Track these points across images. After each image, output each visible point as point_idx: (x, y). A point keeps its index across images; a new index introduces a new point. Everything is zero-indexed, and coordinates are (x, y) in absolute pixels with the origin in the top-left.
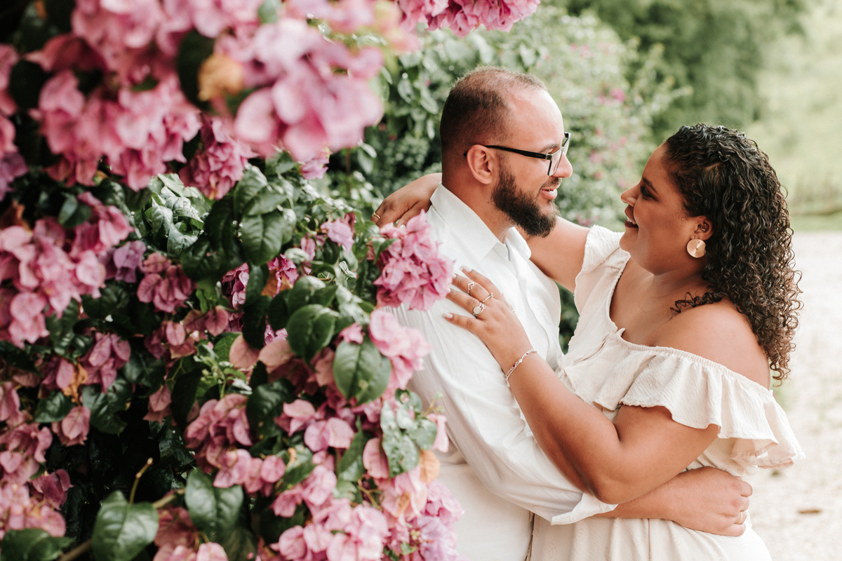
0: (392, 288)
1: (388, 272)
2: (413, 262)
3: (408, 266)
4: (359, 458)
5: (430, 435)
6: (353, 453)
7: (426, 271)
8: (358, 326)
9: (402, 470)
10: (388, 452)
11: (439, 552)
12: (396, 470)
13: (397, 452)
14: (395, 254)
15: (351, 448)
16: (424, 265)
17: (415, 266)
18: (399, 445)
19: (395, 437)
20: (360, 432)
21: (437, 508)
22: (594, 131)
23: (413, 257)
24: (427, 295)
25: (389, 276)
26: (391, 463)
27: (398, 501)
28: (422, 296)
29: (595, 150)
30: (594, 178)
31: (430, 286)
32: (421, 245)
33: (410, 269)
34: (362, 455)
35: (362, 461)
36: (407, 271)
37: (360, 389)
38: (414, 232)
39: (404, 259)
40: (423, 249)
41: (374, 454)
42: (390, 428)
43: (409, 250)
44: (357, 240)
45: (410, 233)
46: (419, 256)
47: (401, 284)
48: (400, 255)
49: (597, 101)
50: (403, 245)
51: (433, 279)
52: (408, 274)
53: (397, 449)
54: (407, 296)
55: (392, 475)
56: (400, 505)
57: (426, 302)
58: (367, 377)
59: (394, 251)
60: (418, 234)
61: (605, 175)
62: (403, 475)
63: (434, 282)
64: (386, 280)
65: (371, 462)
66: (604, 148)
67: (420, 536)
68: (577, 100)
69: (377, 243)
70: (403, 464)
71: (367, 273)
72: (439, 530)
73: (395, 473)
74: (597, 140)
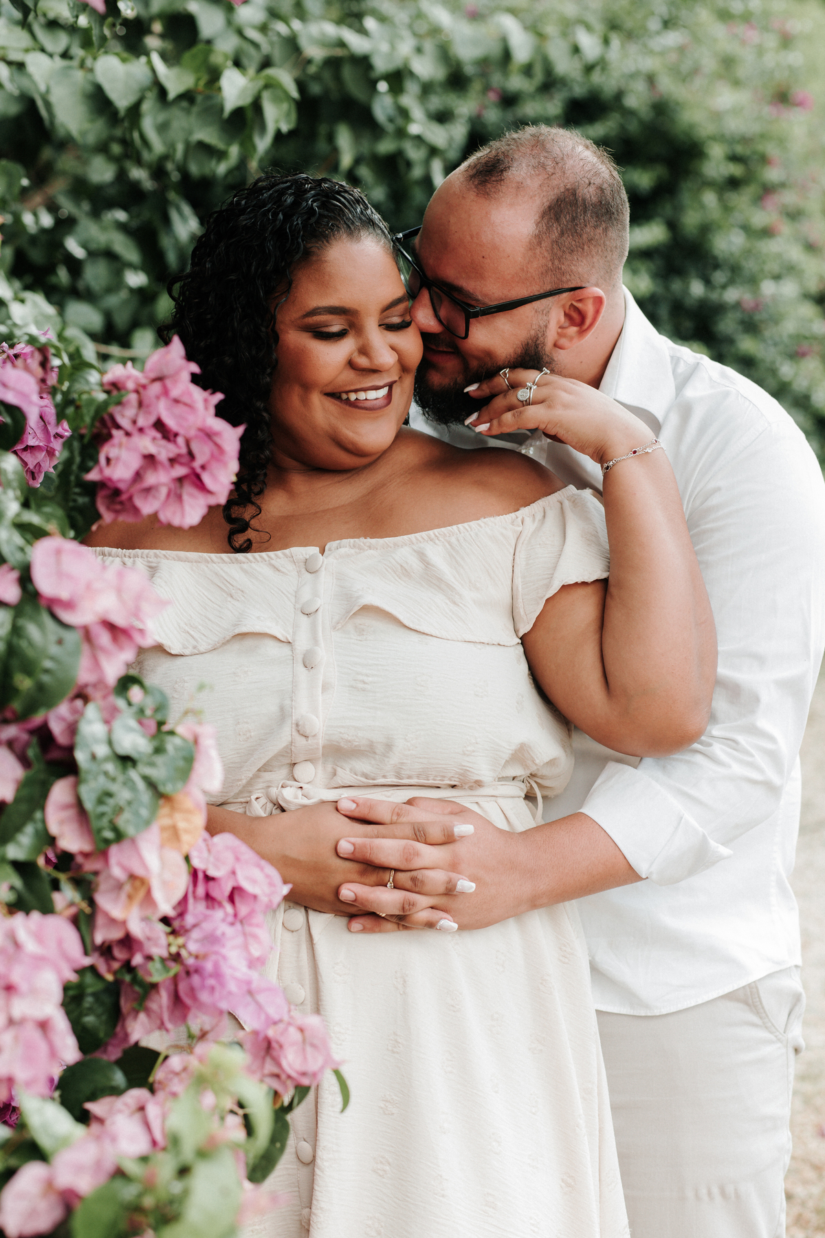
0: (122, 486)
1: (111, 455)
2: (158, 435)
3: (149, 443)
4: (38, 815)
5: (181, 763)
6: (23, 807)
7: (184, 451)
8: (12, 569)
9: (119, 836)
10: (89, 805)
11: (217, 975)
12: (109, 834)
13: (111, 801)
14: (124, 422)
15: (17, 800)
16: (180, 440)
17: (164, 442)
18: (114, 788)
19: (106, 774)
20: (37, 766)
21: (227, 890)
22: (764, 160)
23: (159, 425)
24: (191, 495)
25: (113, 462)
26: (95, 824)
27: (127, 888)
28: (179, 498)
29: (768, 190)
30: (767, 233)
31: (194, 478)
32: (176, 401)
33: (152, 449)
34: (43, 808)
35: (44, 821)
36: (146, 452)
37: (15, 691)
38: (160, 379)
39: (141, 430)
40: (180, 409)
41: (66, 807)
42: (94, 757)
43: (149, 413)
44: (59, 397)
45: (154, 380)
46: (170, 422)
47: (138, 476)
48: (134, 422)
49: (768, 111)
50: (141, 404)
51: (196, 465)
52: (150, 459)
53: (109, 794)
54: (150, 499)
55: (102, 846)
56: (130, 897)
57: (187, 508)
58: (29, 668)
59: (123, 416)
60: (168, 383)
61: (786, 228)
62: (125, 845)
63: (199, 470)
64: (108, 472)
65: (62, 822)
66: (783, 185)
67: (184, 946)
68: (736, 111)
69: (91, 401)
70: (121, 822)
71: (78, 459)
72: (219, 933)
73: (107, 842)
74: (772, 174)
